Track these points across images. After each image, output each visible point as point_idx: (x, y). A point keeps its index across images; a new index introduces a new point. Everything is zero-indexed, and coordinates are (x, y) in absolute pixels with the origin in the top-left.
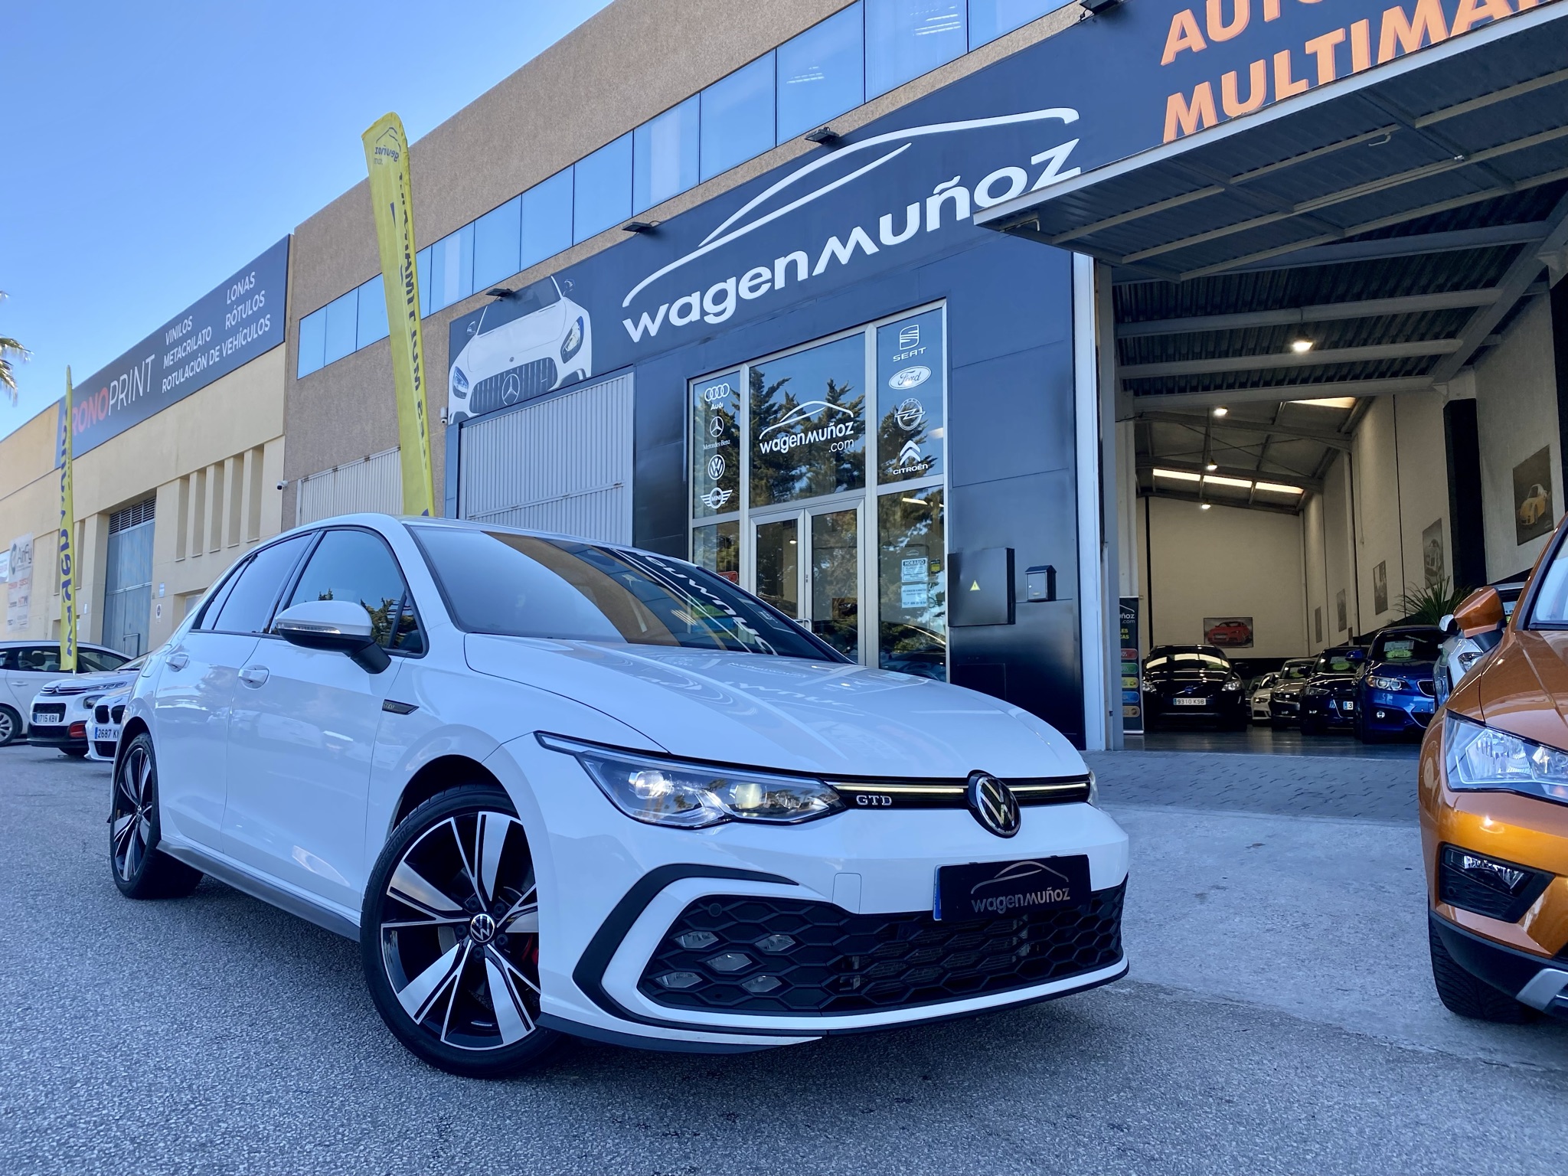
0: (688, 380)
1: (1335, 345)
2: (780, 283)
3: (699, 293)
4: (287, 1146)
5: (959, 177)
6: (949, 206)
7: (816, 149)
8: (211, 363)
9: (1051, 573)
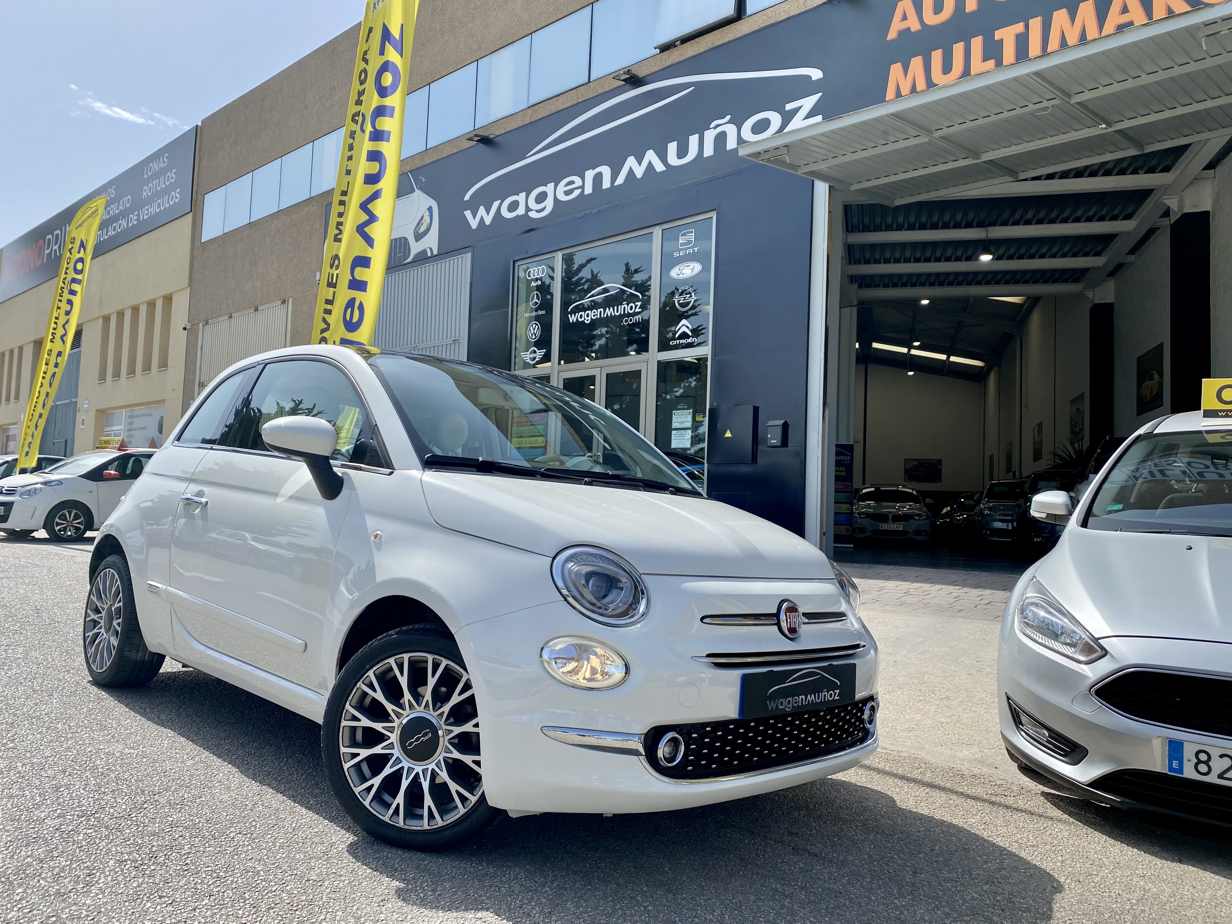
0: (514, 262)
1: (1011, 257)
2: (588, 190)
3: (525, 193)
5: (729, 116)
6: (721, 138)
7: (621, 86)
8: (130, 225)
9: (785, 427)
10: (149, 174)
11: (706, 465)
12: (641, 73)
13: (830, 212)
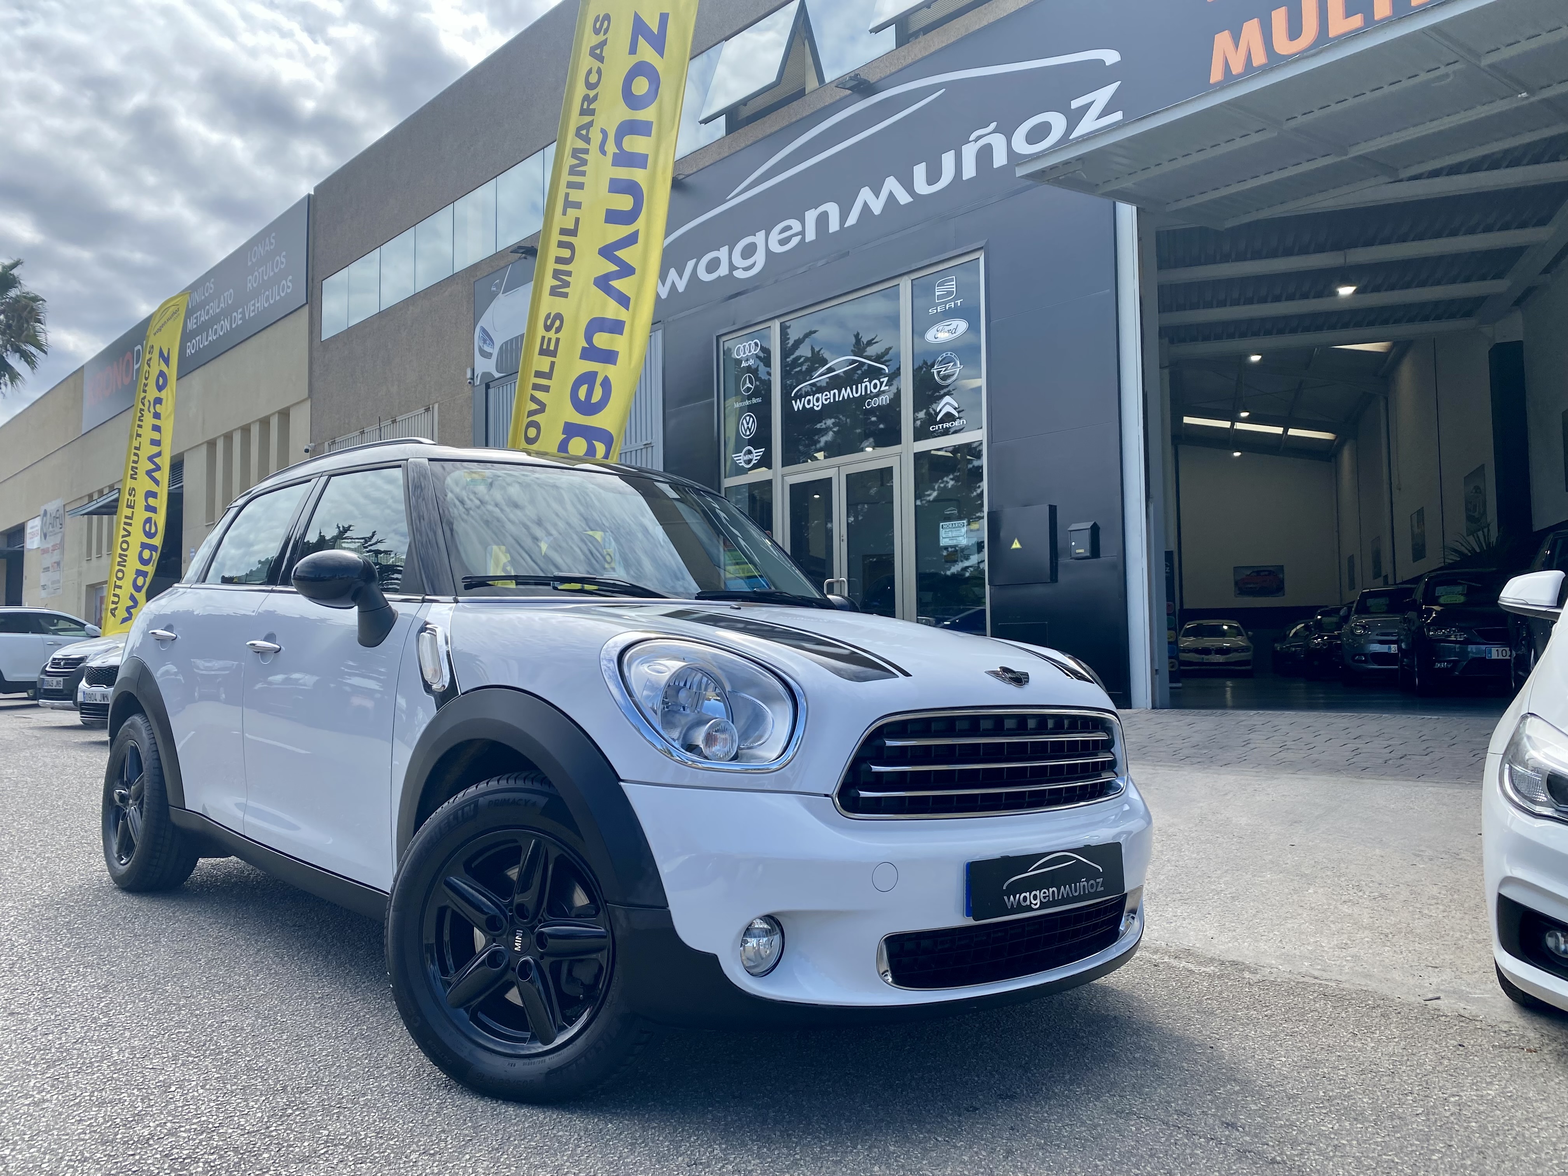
0: (718, 337)
1: (1377, 289)
2: (810, 236)
3: (727, 247)
4: (392, 1155)
5: (995, 123)
6: (985, 155)
7: (847, 96)
8: (234, 326)
9: (1095, 530)
10: (254, 260)
11: (987, 587)
12: (872, 78)
13: (1139, 239)
